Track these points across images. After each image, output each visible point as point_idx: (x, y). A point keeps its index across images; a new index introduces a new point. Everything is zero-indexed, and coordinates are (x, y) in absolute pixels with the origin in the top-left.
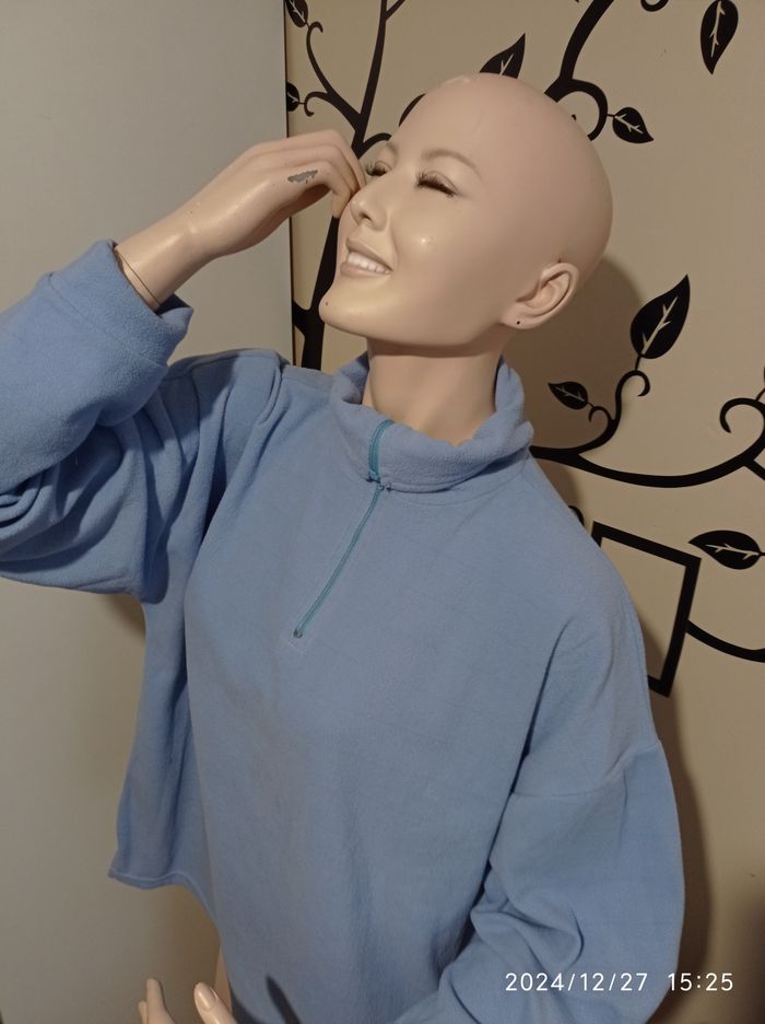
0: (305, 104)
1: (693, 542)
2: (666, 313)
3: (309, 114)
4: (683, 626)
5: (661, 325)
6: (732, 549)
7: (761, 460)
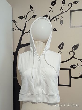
0: (15, 30)
2: (62, 45)
6: (74, 66)
7: (74, 57)
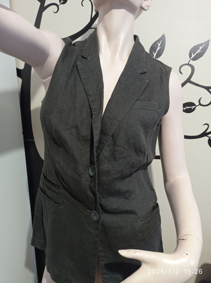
2: (159, 45)
5: (158, 48)
6: (188, 107)
7: (191, 80)
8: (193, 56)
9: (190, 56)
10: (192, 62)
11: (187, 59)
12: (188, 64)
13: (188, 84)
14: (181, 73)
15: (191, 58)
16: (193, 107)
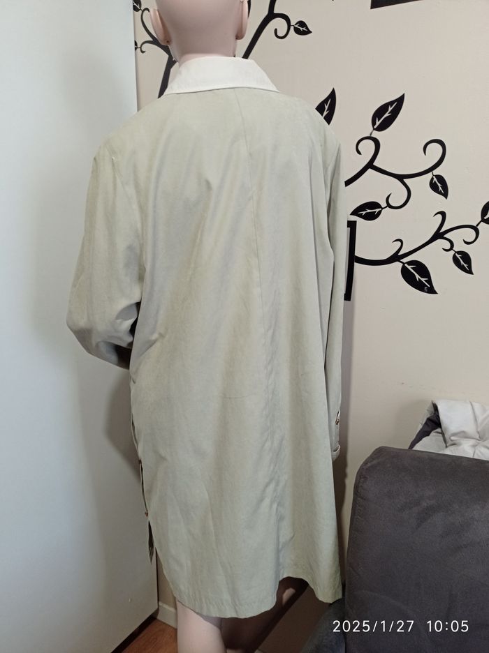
0: (141, 48)
1: (352, 214)
2: (326, 107)
3: (143, 52)
4: (353, 259)
5: (326, 113)
6: (369, 211)
7: (376, 164)
8: (378, 123)
9: (374, 123)
10: (376, 134)
11: (368, 129)
12: (370, 138)
13: (370, 171)
14: (359, 153)
15: (375, 127)
16: (377, 210)
